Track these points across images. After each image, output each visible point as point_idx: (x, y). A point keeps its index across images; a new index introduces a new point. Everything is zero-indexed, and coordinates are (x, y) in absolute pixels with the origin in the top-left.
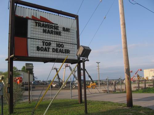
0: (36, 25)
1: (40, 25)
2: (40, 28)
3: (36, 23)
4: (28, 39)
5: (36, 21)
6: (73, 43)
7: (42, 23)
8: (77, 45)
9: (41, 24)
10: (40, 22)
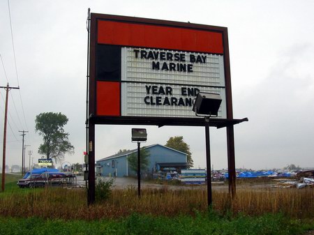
0: (137, 57)
1: (145, 56)
2: (145, 60)
3: (136, 52)
4: (122, 84)
5: (136, 49)
6: (217, 85)
7: (148, 51)
8: (224, 89)
9: (146, 53)
10: (145, 49)
